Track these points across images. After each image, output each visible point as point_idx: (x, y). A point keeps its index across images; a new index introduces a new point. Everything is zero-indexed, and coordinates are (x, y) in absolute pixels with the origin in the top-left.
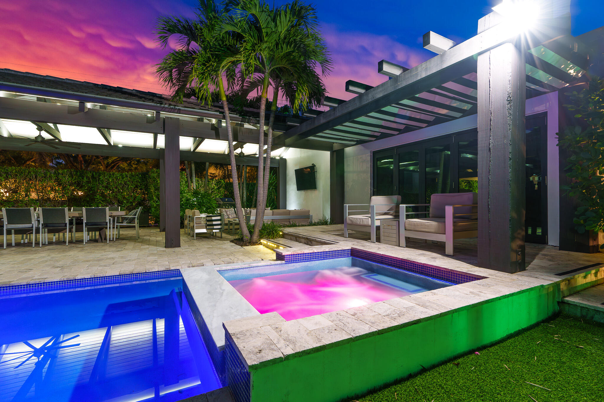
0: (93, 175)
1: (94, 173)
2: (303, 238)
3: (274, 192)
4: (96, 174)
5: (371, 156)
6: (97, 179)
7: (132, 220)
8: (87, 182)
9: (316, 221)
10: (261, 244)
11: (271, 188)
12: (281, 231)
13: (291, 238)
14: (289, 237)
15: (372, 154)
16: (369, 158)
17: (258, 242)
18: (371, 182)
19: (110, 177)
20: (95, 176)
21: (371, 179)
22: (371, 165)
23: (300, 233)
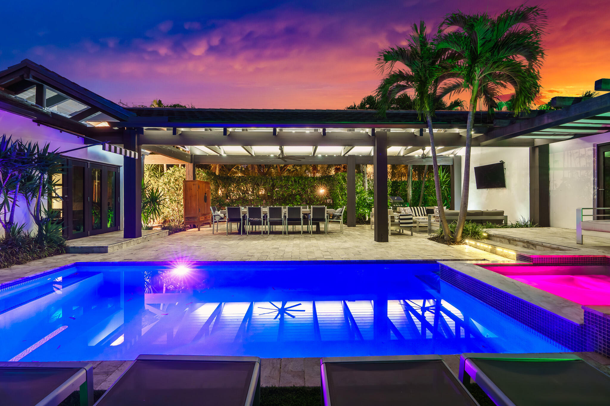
0: (295, 179)
1: (296, 178)
2: (520, 241)
3: (447, 191)
4: (297, 179)
5: (594, 150)
6: (297, 182)
7: (338, 217)
8: (291, 185)
9: (514, 223)
10: (466, 244)
11: (444, 187)
12: (485, 232)
13: (500, 240)
14: (498, 239)
15: (596, 148)
16: (591, 153)
17: (462, 242)
18: (594, 180)
19: (306, 180)
20: (296, 180)
21: (594, 177)
22: (594, 161)
23: (511, 236)
